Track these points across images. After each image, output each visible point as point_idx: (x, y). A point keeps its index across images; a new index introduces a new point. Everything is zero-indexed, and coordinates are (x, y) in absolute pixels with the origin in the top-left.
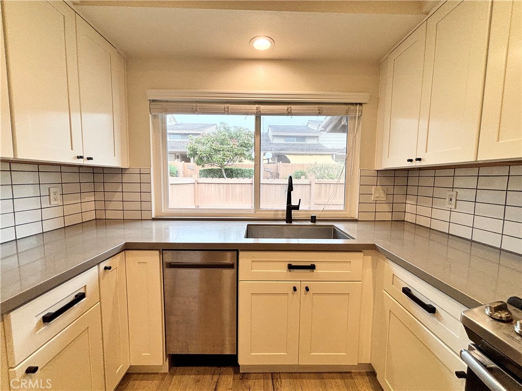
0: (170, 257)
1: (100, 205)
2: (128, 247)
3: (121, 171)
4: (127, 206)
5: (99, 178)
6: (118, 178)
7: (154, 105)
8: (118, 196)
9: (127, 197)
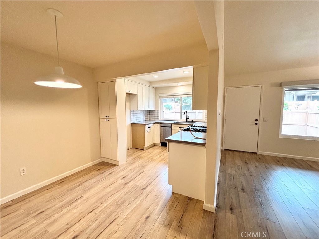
0: (162, 125)
1: (150, 117)
2: (155, 123)
3: (154, 110)
4: (155, 117)
5: (150, 112)
6: (153, 112)
7: (160, 97)
8: (153, 115)
9: (155, 115)
